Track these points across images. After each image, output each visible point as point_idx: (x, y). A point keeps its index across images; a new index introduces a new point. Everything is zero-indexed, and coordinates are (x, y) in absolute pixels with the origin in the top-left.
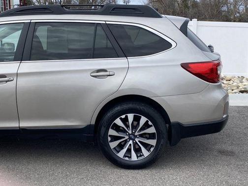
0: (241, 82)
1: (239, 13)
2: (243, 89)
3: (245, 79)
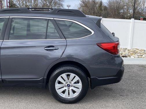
0: (124, 51)
1: (129, 14)
2: (124, 55)
3: (127, 50)
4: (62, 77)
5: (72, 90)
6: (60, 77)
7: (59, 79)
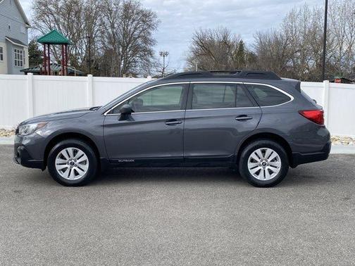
1: (308, 69)
4: (256, 154)
5: (269, 169)
6: (253, 153)
7: (253, 155)
